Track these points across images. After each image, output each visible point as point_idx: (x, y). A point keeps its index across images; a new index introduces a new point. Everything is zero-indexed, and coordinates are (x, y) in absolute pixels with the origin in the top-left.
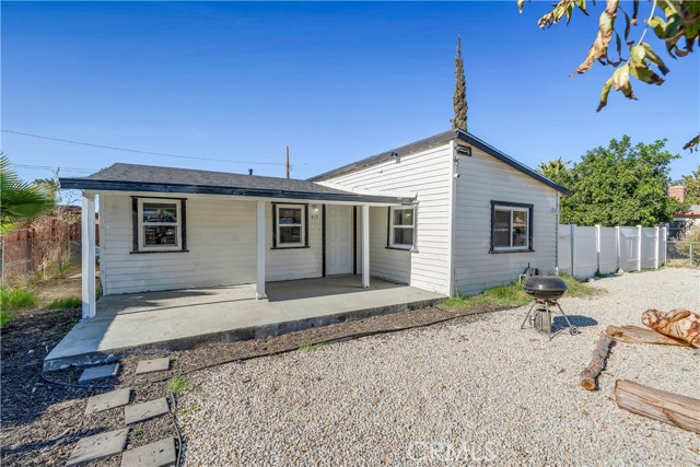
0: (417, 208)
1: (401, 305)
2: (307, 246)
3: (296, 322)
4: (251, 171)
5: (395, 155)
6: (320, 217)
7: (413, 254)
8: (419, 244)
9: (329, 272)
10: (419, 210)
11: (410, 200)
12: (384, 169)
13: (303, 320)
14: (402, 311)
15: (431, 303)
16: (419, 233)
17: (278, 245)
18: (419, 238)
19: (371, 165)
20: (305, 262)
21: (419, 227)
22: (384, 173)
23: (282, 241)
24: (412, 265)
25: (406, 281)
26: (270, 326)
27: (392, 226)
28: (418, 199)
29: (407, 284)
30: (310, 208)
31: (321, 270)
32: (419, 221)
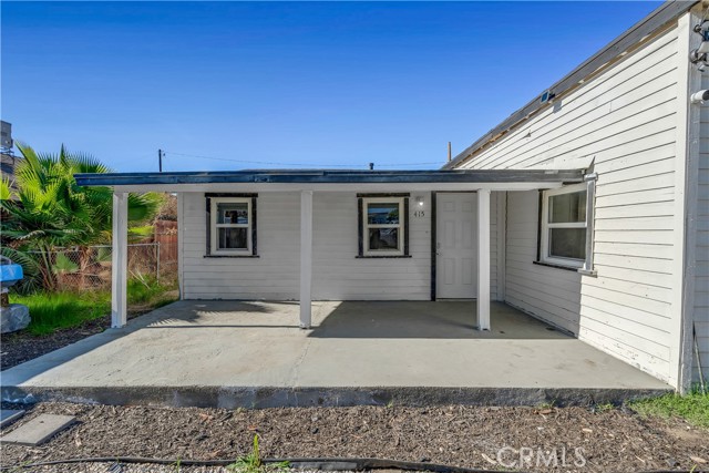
0: (593, 189)
1: (528, 392)
2: (407, 255)
3: (288, 391)
4: (372, 165)
5: (552, 97)
6: (428, 214)
7: (585, 279)
8: (597, 259)
9: (442, 293)
10: (599, 191)
11: (579, 175)
12: (532, 129)
13: (302, 390)
14: (531, 404)
15: (616, 398)
16: (598, 237)
17: (366, 252)
18: (597, 248)
19: (513, 128)
20: (403, 278)
21: (598, 226)
22: (533, 136)
23: (372, 247)
24: (583, 300)
25: (571, 328)
26: (243, 391)
27: (547, 226)
28: (597, 169)
29: (572, 335)
30: (411, 200)
31: (429, 290)
32: (598, 214)
